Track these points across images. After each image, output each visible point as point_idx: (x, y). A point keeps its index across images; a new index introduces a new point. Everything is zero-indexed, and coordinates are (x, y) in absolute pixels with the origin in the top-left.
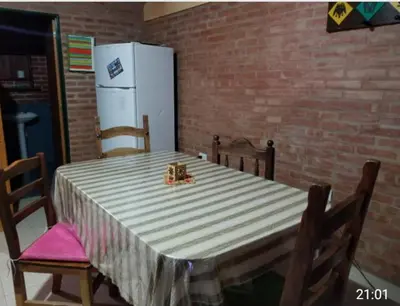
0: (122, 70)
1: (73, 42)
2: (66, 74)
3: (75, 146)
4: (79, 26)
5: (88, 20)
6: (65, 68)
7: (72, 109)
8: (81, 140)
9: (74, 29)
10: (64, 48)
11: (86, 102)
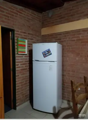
0: (51, 54)
1: (20, 41)
2: (16, 55)
3: (18, 88)
4: (21, 35)
5: (25, 33)
6: (16, 53)
7: (18, 70)
8: (20, 84)
9: (20, 36)
10: (16, 44)
11: (23, 67)
